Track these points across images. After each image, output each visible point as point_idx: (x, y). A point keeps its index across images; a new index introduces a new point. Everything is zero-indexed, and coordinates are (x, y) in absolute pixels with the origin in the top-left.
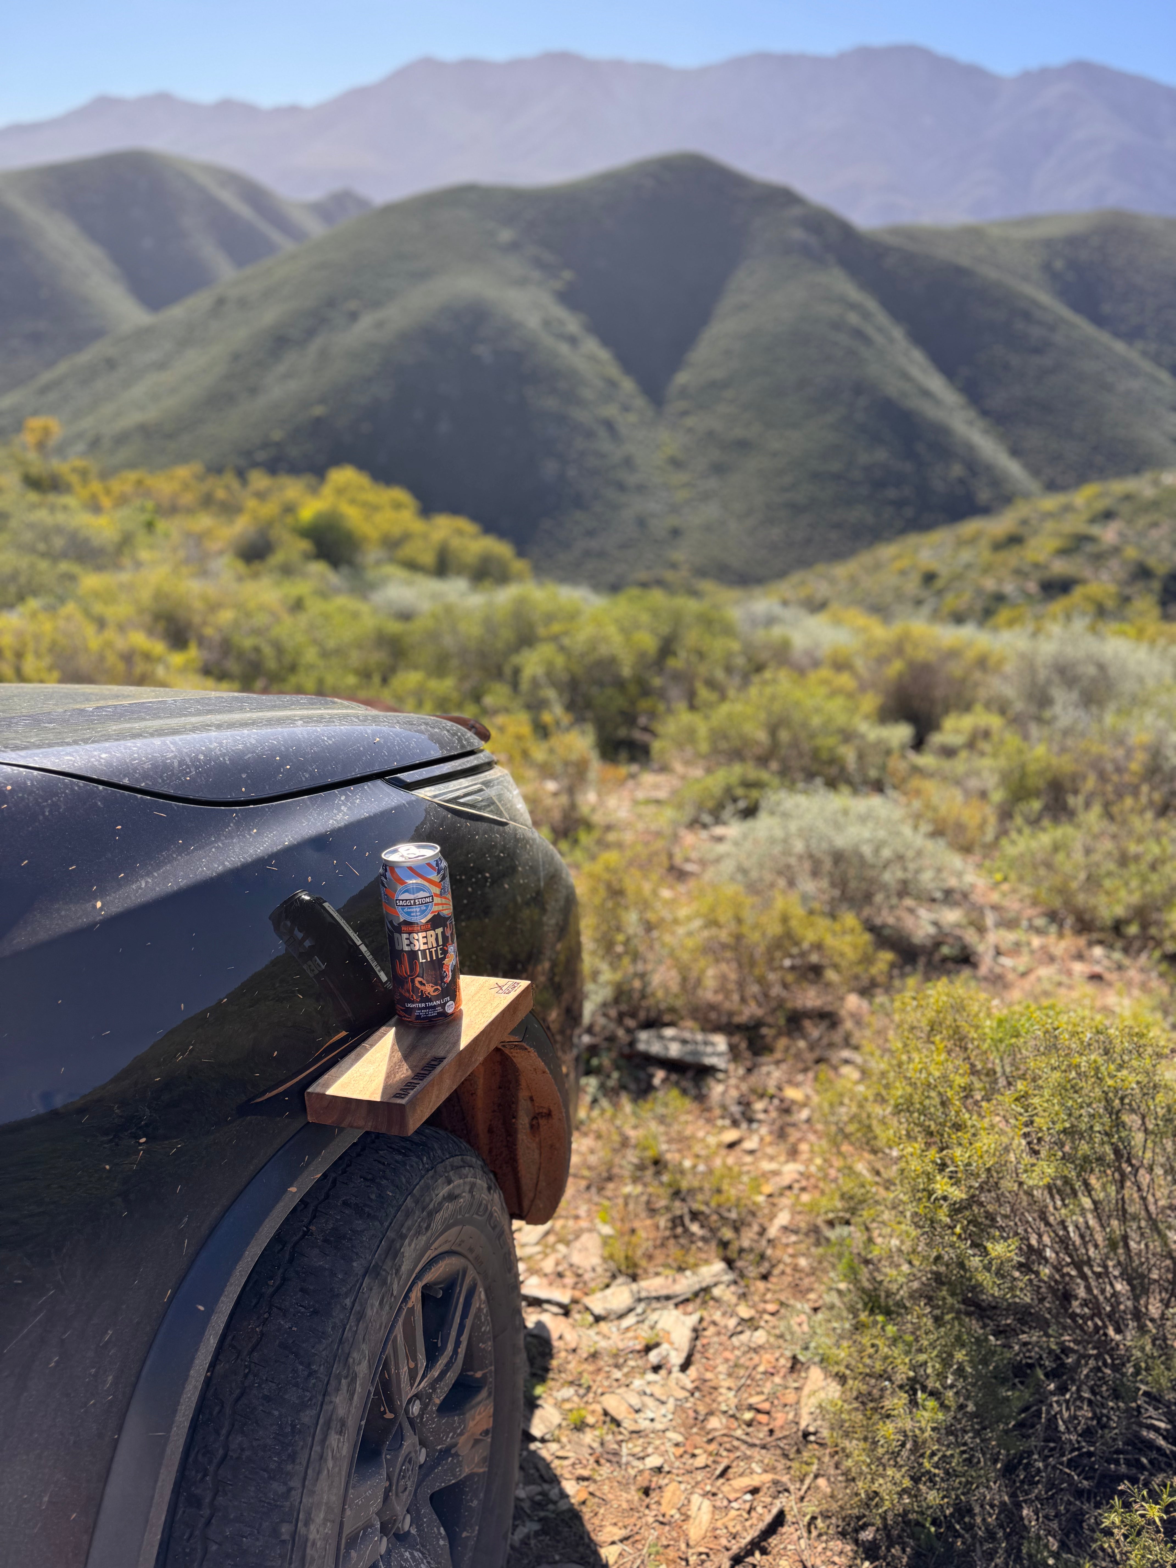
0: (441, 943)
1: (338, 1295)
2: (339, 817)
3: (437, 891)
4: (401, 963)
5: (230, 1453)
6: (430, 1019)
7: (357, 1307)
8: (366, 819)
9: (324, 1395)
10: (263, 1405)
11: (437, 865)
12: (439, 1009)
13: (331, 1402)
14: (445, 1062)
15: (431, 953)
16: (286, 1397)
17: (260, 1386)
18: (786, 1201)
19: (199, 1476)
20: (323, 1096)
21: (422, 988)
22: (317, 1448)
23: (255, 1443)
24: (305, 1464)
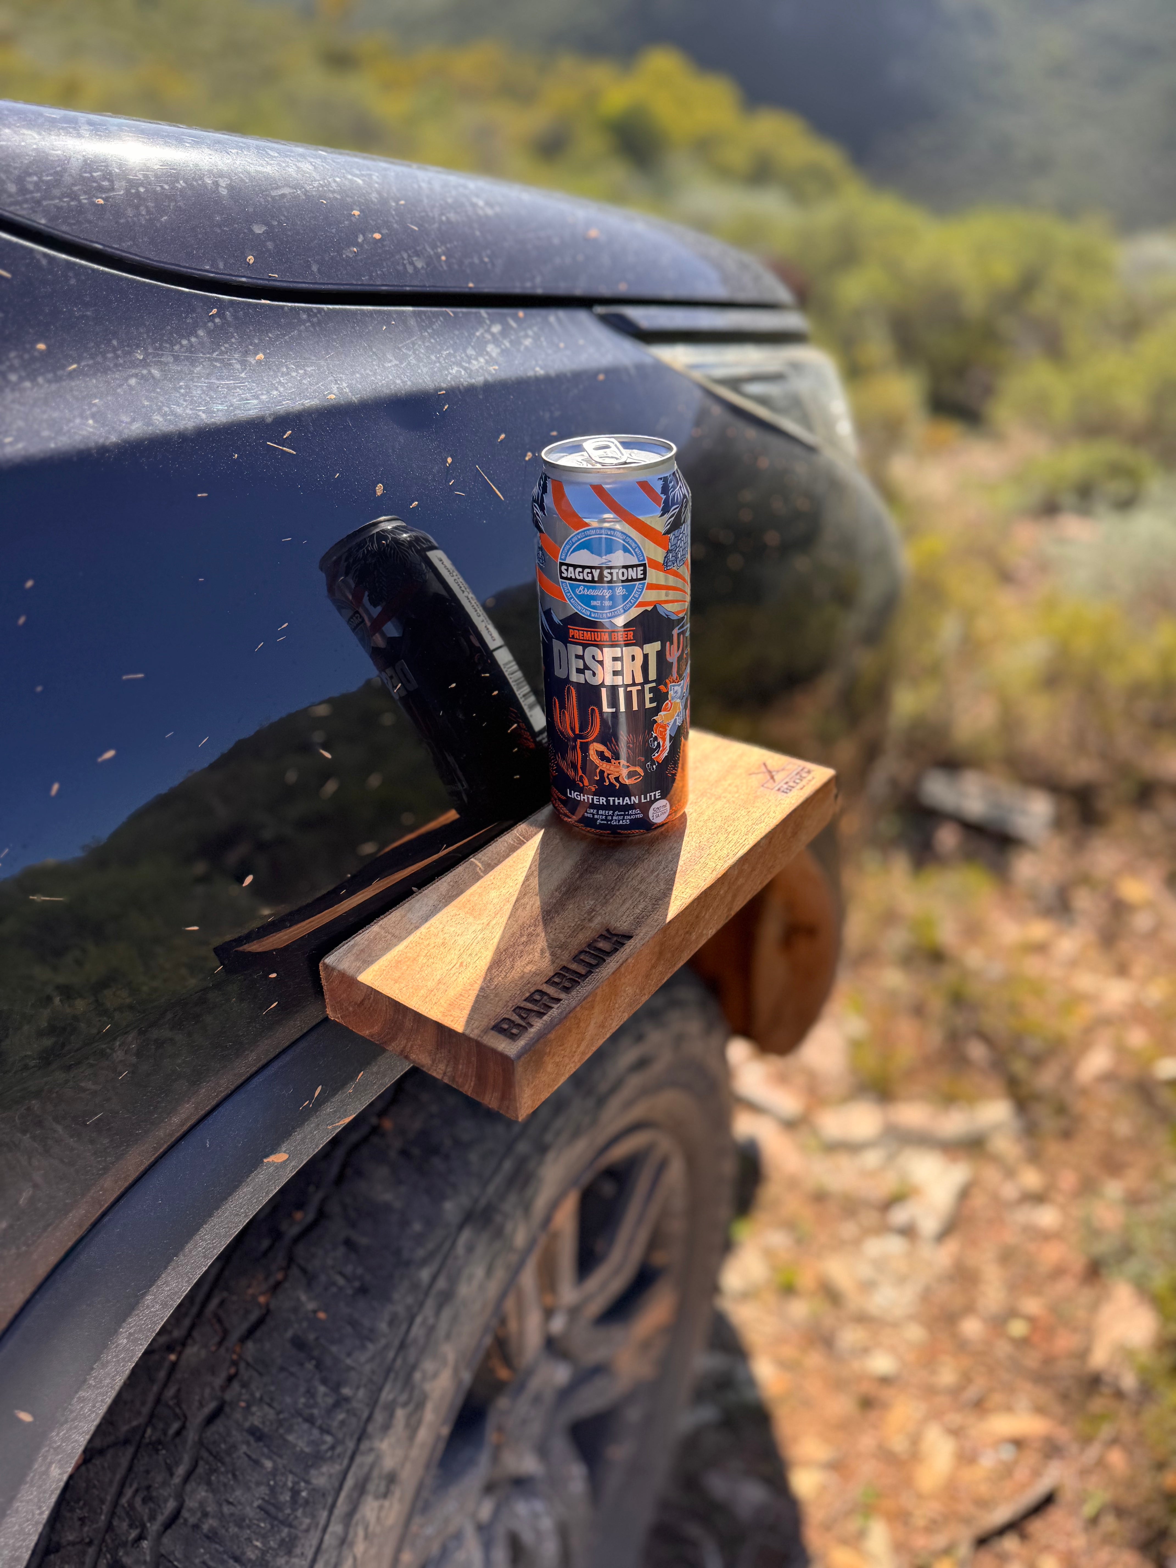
0: (653, 675)
1: (408, 1264)
2: (475, 365)
3: (657, 553)
4: (563, 706)
5: (185, 1514)
6: (615, 830)
7: (441, 1283)
8: (538, 380)
9: (359, 1440)
10: (248, 1444)
11: (665, 489)
12: (637, 814)
13: (371, 1450)
14: (629, 946)
15: (628, 695)
16: (291, 1438)
17: (248, 1407)
18: (1106, 1035)
19: (134, 1534)
20: (350, 982)
21: (604, 766)
22: (336, 1528)
23: (226, 1509)
24: (310, 1554)
